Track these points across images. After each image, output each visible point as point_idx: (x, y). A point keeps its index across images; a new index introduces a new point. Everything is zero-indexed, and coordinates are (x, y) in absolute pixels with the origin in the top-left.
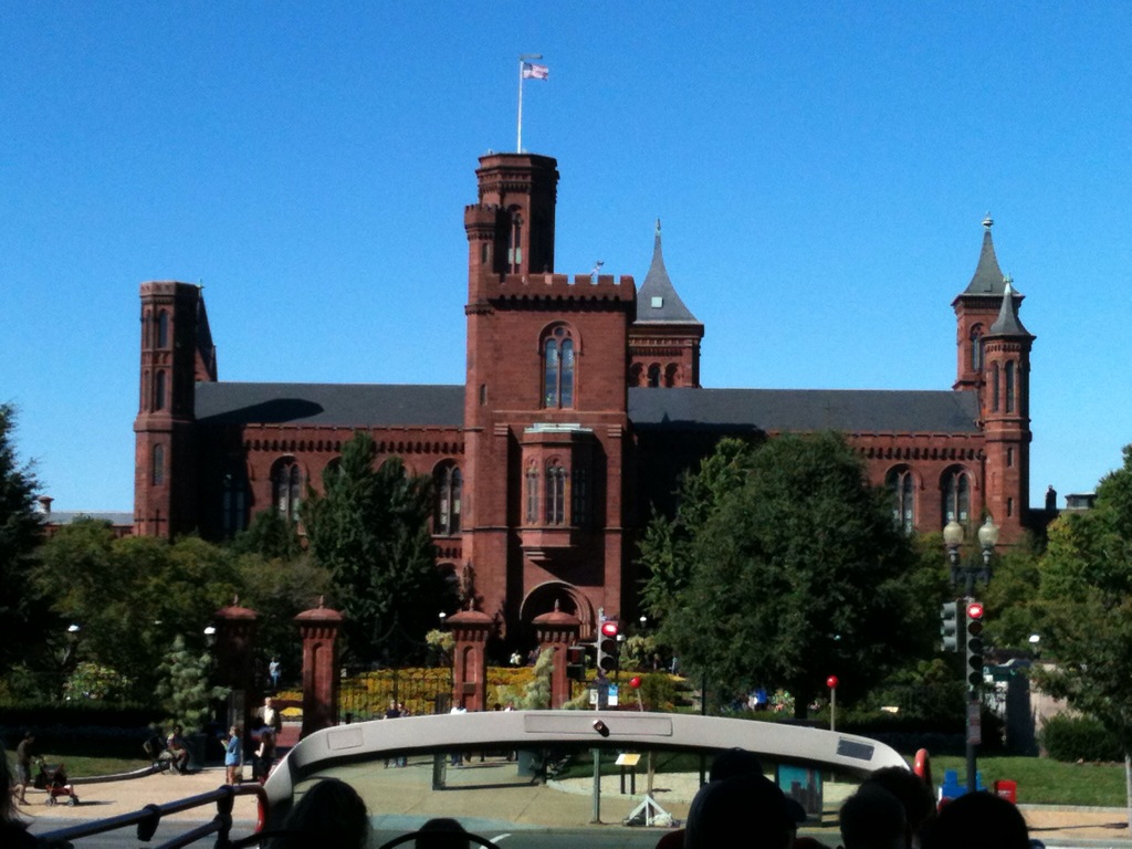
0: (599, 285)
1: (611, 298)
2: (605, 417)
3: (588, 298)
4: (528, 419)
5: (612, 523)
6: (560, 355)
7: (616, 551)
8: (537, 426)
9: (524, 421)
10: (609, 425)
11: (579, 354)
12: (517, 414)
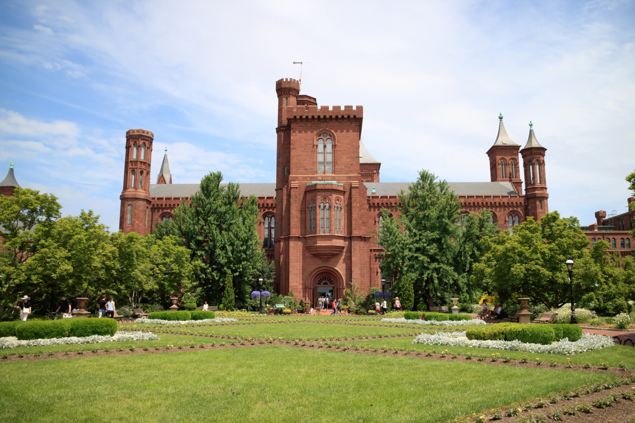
0: (345, 110)
1: (352, 117)
2: (350, 177)
3: (340, 116)
4: (309, 179)
5: (355, 233)
6: (325, 147)
7: (358, 248)
8: (314, 182)
9: (307, 180)
10: (352, 182)
11: (336, 145)
12: (303, 177)
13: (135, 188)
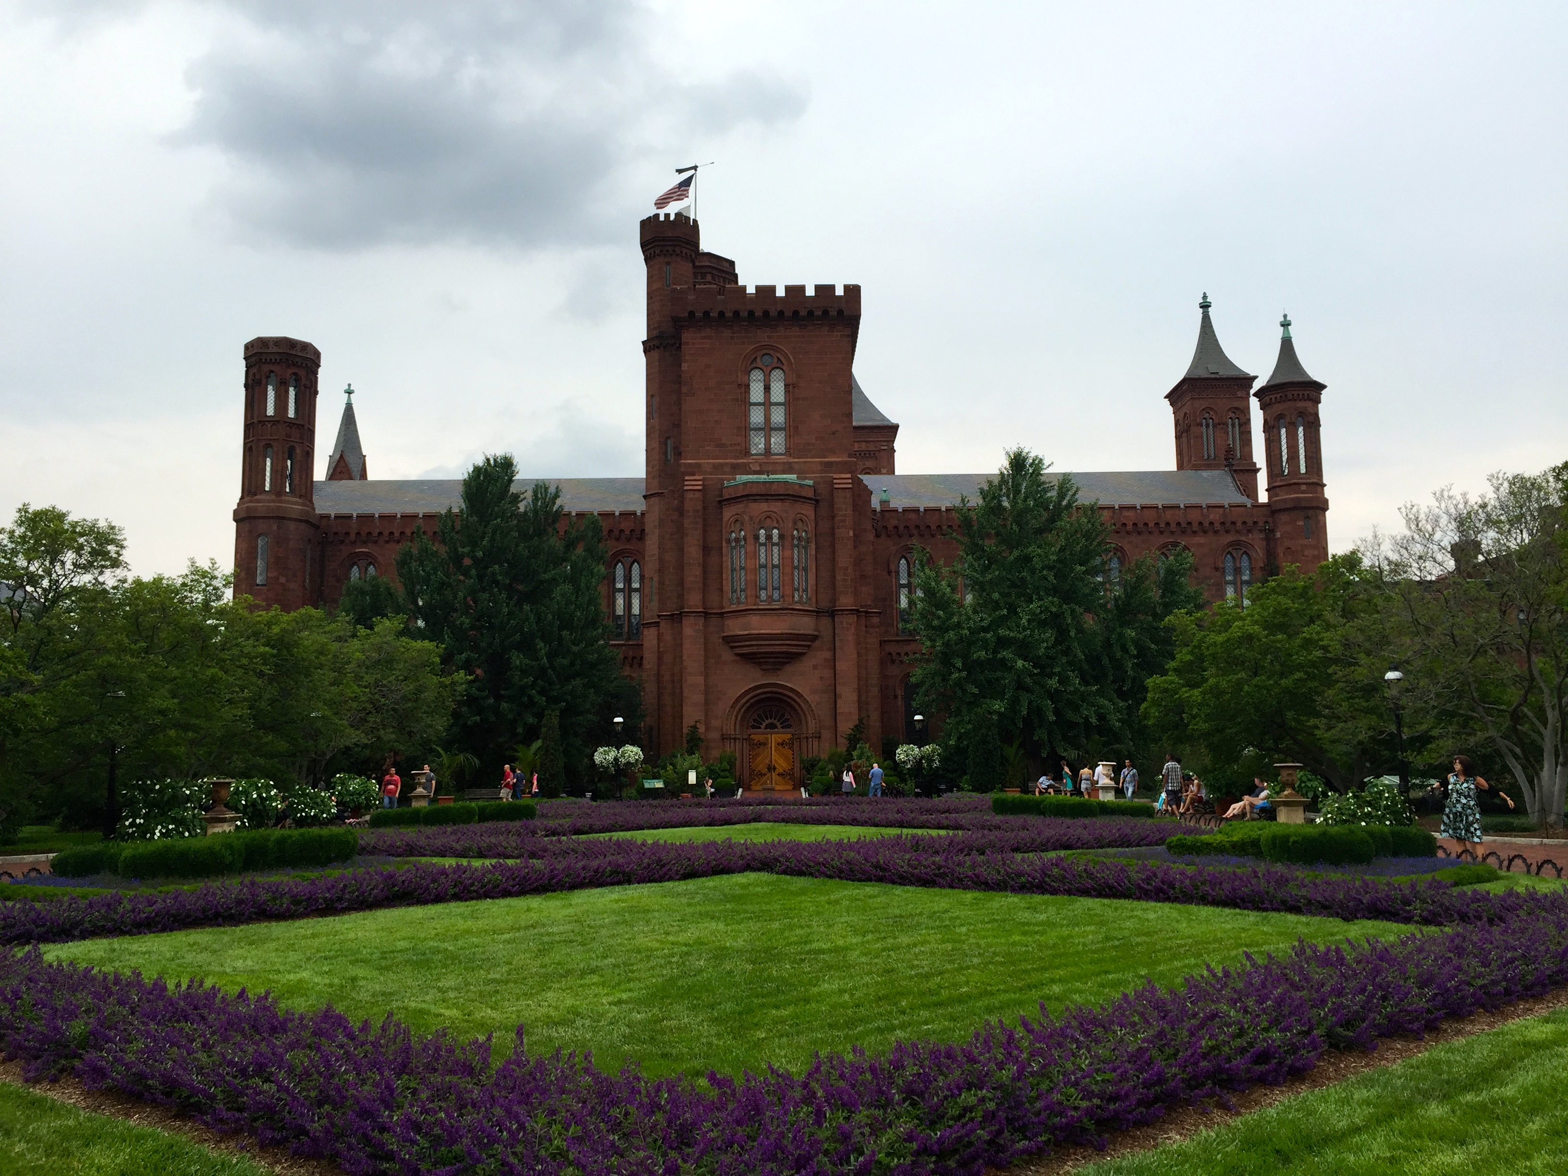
0: (817, 296)
1: (833, 314)
2: (830, 464)
3: (803, 314)
4: (727, 469)
5: (845, 602)
6: (767, 389)
7: (851, 638)
8: (742, 478)
9: (724, 473)
10: (835, 476)
11: (794, 385)
12: (714, 464)
13: (277, 493)
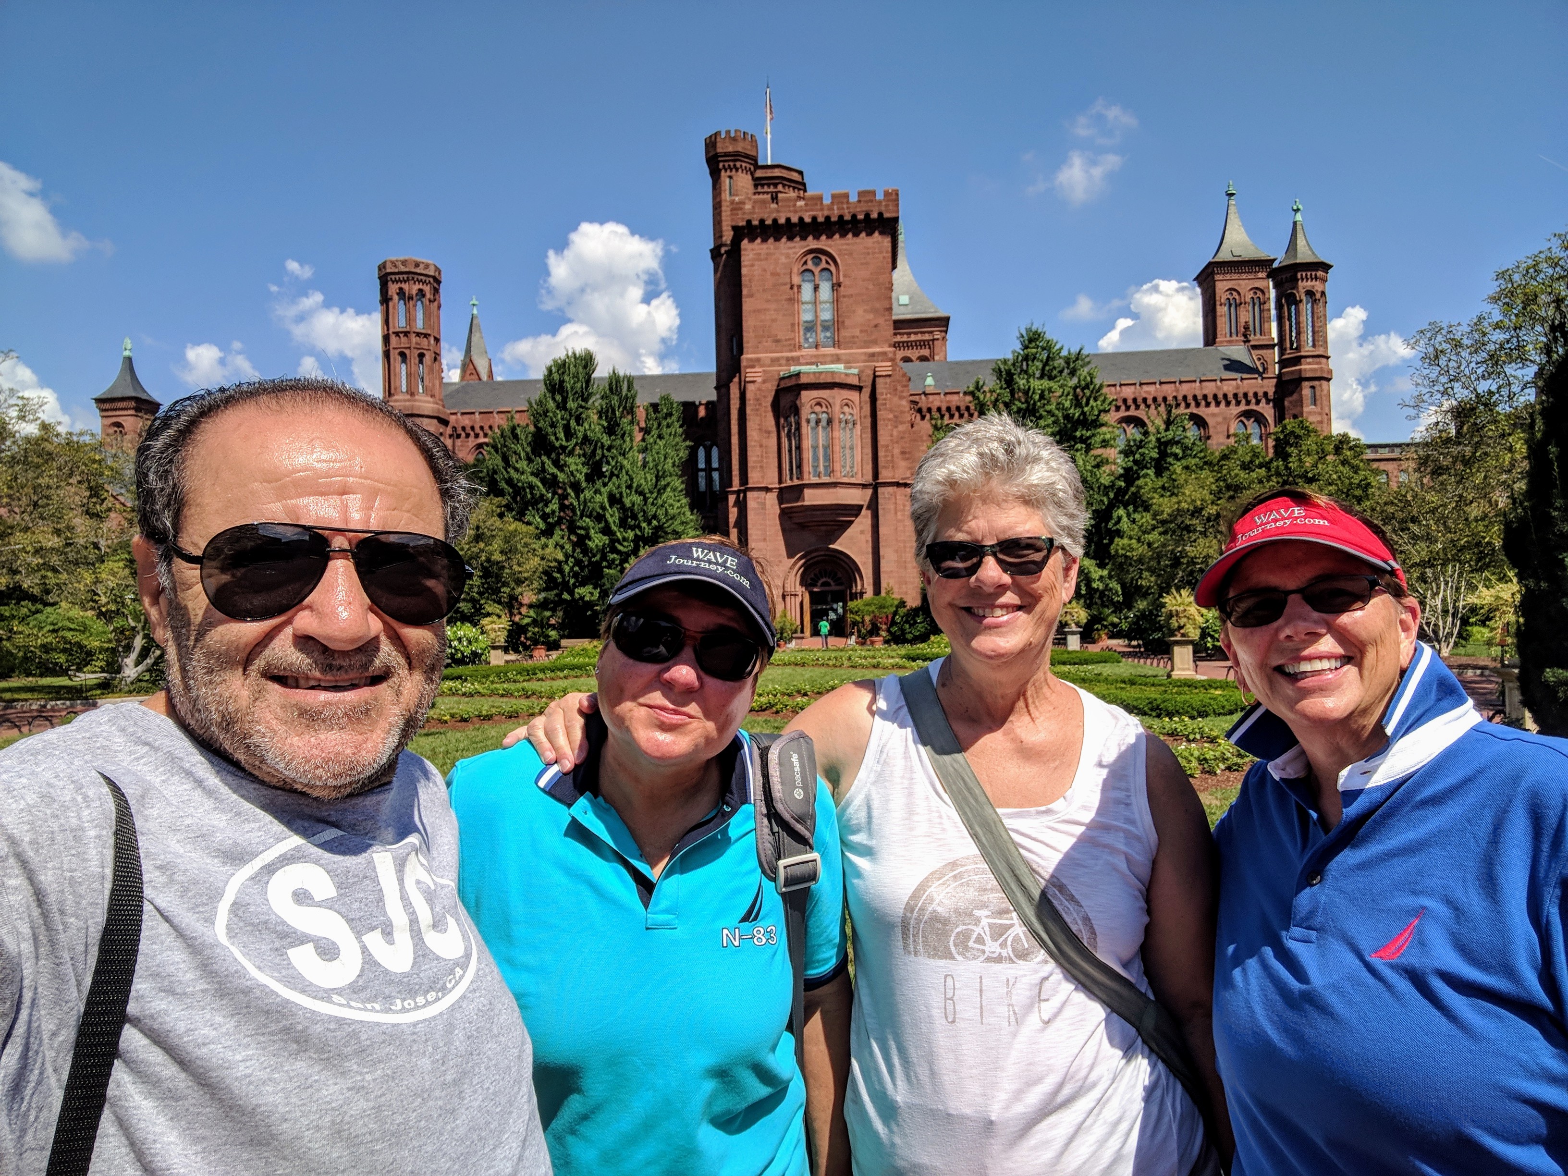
2: (873, 355)
4: (783, 362)
5: (885, 475)
6: (816, 288)
7: (892, 507)
8: (794, 369)
9: (780, 365)
10: (877, 364)
11: (839, 285)
12: (771, 358)
13: (412, 393)
